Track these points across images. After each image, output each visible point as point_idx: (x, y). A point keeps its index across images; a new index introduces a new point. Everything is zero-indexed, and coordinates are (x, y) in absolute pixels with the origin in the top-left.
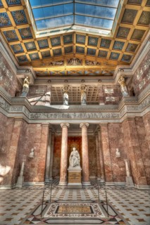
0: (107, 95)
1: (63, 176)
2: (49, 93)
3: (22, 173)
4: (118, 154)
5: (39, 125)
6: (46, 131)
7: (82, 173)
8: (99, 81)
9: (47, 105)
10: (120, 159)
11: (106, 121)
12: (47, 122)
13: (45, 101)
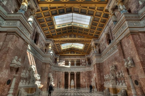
0: (83, 62)
1: (69, 87)
2: (64, 61)
3: (58, 86)
4: (85, 81)
5: (62, 72)
6: (64, 74)
7: (74, 86)
8: (81, 57)
9: (64, 66)
10: (85, 82)
11: (82, 71)
12: (64, 71)
13: (63, 64)
